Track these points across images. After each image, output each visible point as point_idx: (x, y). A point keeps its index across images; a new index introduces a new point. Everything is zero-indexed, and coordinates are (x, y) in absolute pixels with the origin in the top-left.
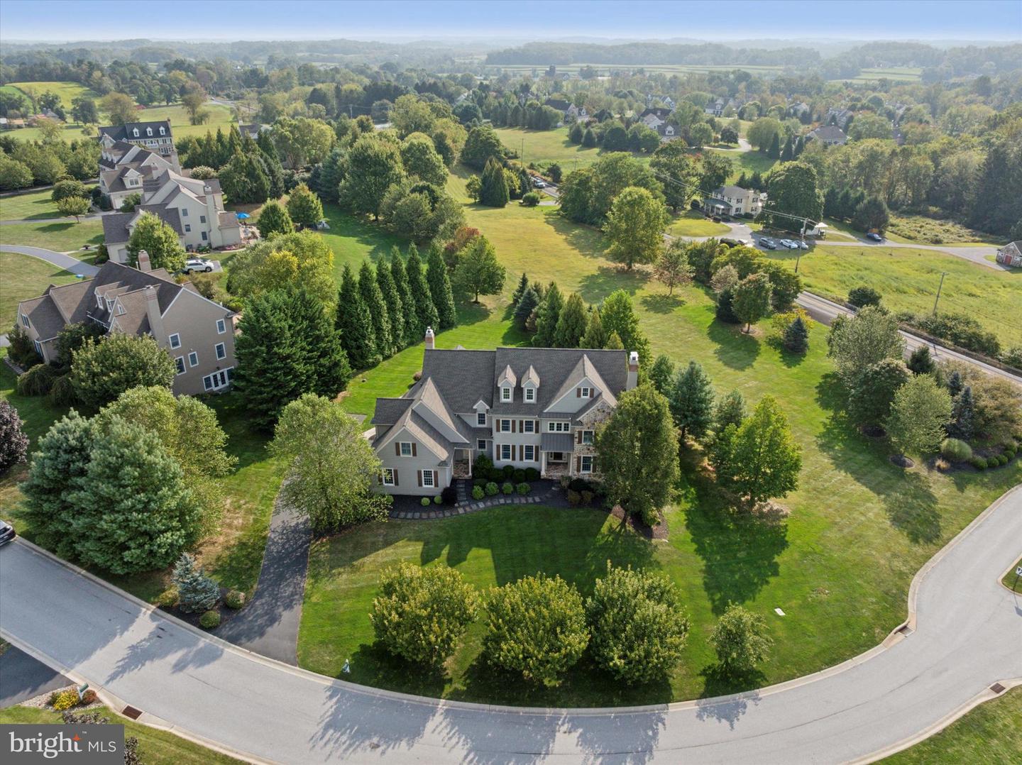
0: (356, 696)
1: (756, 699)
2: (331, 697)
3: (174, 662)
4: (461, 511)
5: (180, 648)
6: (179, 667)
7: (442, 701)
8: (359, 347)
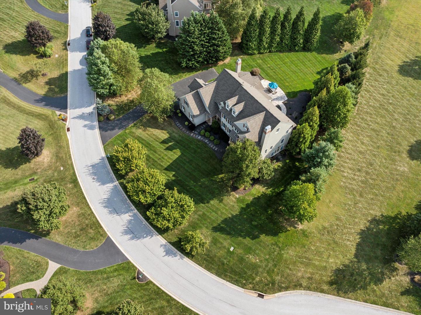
0: (105, 164)
1: (182, 258)
2: (100, 159)
3: (86, 124)
4: (192, 135)
5: (90, 121)
6: (85, 126)
7: (117, 182)
8: (247, 45)
